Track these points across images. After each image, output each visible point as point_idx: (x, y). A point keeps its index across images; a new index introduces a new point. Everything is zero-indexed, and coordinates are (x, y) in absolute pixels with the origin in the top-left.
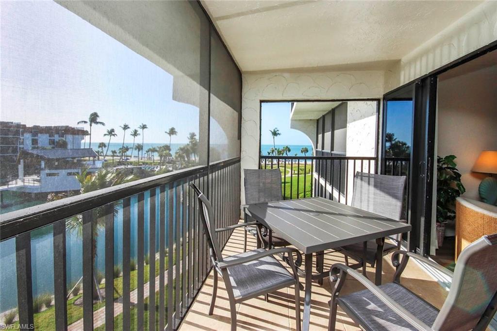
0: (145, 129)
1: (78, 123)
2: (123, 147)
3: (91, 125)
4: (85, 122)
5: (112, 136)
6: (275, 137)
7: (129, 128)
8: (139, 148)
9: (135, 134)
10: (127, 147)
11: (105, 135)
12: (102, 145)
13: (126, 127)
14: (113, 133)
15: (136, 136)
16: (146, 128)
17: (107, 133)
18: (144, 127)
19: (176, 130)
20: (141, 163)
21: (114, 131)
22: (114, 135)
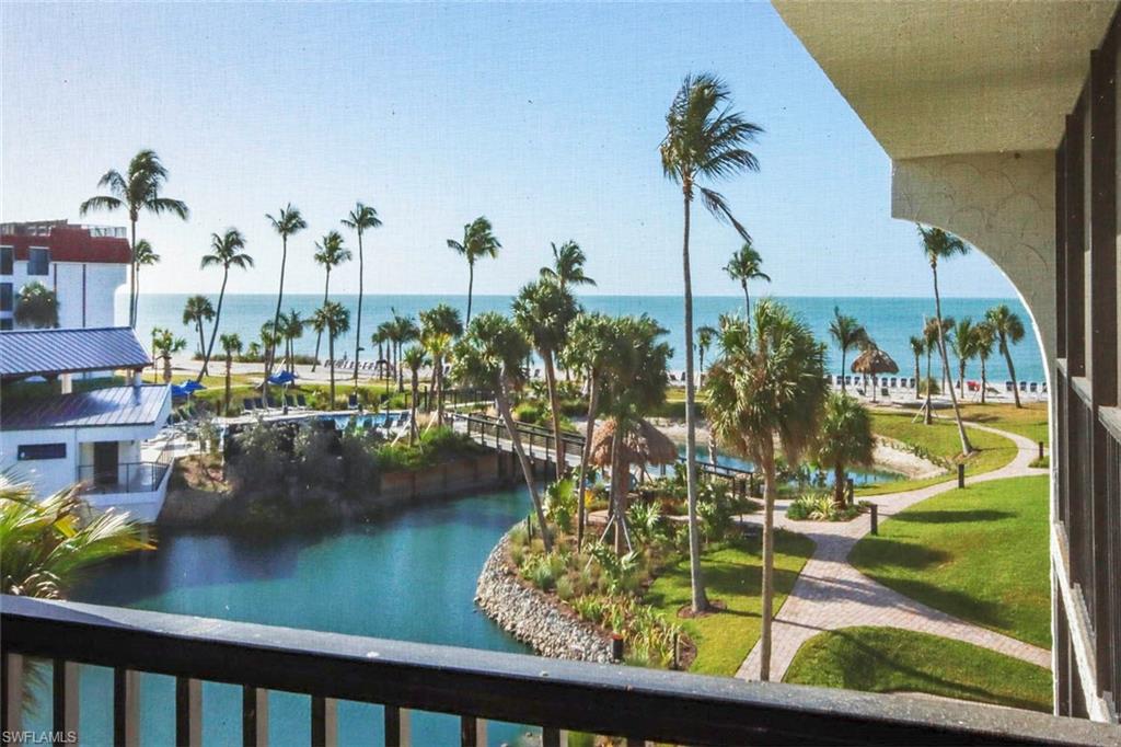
0: (369, 231)
1: (85, 207)
2: (279, 315)
3: (134, 217)
4: (113, 202)
5: (233, 266)
6: (940, 259)
7: (303, 225)
8: (334, 319)
9: (332, 252)
10: (295, 316)
11: (207, 259)
12: (199, 309)
13: (290, 223)
14: (237, 252)
15: (335, 262)
16: (374, 222)
17: (214, 252)
18: (365, 219)
19: (494, 233)
20: (343, 398)
21: (239, 243)
22: (239, 260)
